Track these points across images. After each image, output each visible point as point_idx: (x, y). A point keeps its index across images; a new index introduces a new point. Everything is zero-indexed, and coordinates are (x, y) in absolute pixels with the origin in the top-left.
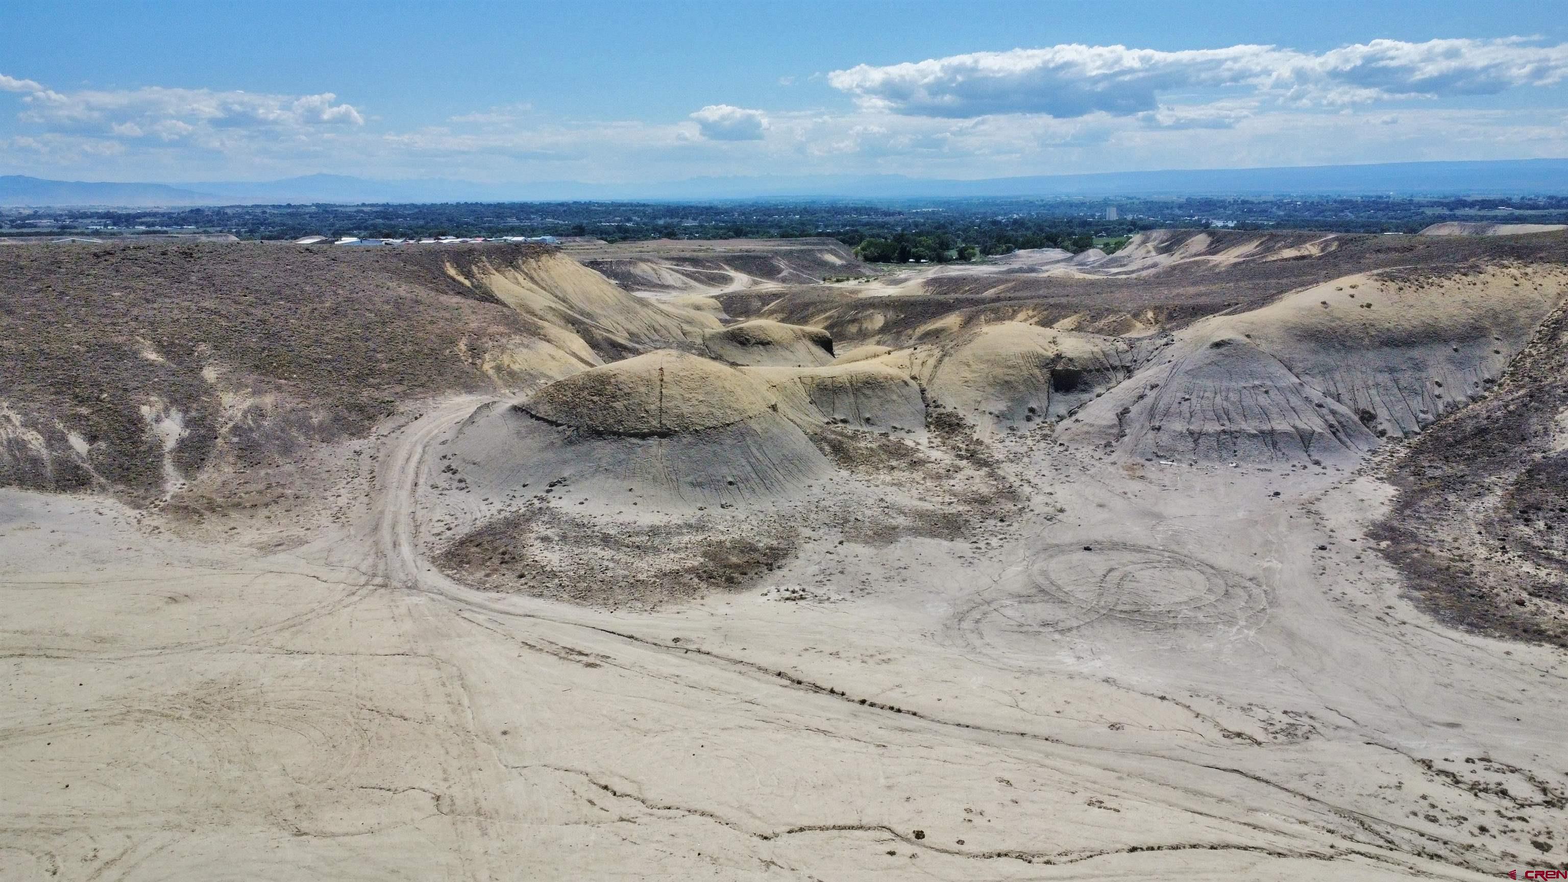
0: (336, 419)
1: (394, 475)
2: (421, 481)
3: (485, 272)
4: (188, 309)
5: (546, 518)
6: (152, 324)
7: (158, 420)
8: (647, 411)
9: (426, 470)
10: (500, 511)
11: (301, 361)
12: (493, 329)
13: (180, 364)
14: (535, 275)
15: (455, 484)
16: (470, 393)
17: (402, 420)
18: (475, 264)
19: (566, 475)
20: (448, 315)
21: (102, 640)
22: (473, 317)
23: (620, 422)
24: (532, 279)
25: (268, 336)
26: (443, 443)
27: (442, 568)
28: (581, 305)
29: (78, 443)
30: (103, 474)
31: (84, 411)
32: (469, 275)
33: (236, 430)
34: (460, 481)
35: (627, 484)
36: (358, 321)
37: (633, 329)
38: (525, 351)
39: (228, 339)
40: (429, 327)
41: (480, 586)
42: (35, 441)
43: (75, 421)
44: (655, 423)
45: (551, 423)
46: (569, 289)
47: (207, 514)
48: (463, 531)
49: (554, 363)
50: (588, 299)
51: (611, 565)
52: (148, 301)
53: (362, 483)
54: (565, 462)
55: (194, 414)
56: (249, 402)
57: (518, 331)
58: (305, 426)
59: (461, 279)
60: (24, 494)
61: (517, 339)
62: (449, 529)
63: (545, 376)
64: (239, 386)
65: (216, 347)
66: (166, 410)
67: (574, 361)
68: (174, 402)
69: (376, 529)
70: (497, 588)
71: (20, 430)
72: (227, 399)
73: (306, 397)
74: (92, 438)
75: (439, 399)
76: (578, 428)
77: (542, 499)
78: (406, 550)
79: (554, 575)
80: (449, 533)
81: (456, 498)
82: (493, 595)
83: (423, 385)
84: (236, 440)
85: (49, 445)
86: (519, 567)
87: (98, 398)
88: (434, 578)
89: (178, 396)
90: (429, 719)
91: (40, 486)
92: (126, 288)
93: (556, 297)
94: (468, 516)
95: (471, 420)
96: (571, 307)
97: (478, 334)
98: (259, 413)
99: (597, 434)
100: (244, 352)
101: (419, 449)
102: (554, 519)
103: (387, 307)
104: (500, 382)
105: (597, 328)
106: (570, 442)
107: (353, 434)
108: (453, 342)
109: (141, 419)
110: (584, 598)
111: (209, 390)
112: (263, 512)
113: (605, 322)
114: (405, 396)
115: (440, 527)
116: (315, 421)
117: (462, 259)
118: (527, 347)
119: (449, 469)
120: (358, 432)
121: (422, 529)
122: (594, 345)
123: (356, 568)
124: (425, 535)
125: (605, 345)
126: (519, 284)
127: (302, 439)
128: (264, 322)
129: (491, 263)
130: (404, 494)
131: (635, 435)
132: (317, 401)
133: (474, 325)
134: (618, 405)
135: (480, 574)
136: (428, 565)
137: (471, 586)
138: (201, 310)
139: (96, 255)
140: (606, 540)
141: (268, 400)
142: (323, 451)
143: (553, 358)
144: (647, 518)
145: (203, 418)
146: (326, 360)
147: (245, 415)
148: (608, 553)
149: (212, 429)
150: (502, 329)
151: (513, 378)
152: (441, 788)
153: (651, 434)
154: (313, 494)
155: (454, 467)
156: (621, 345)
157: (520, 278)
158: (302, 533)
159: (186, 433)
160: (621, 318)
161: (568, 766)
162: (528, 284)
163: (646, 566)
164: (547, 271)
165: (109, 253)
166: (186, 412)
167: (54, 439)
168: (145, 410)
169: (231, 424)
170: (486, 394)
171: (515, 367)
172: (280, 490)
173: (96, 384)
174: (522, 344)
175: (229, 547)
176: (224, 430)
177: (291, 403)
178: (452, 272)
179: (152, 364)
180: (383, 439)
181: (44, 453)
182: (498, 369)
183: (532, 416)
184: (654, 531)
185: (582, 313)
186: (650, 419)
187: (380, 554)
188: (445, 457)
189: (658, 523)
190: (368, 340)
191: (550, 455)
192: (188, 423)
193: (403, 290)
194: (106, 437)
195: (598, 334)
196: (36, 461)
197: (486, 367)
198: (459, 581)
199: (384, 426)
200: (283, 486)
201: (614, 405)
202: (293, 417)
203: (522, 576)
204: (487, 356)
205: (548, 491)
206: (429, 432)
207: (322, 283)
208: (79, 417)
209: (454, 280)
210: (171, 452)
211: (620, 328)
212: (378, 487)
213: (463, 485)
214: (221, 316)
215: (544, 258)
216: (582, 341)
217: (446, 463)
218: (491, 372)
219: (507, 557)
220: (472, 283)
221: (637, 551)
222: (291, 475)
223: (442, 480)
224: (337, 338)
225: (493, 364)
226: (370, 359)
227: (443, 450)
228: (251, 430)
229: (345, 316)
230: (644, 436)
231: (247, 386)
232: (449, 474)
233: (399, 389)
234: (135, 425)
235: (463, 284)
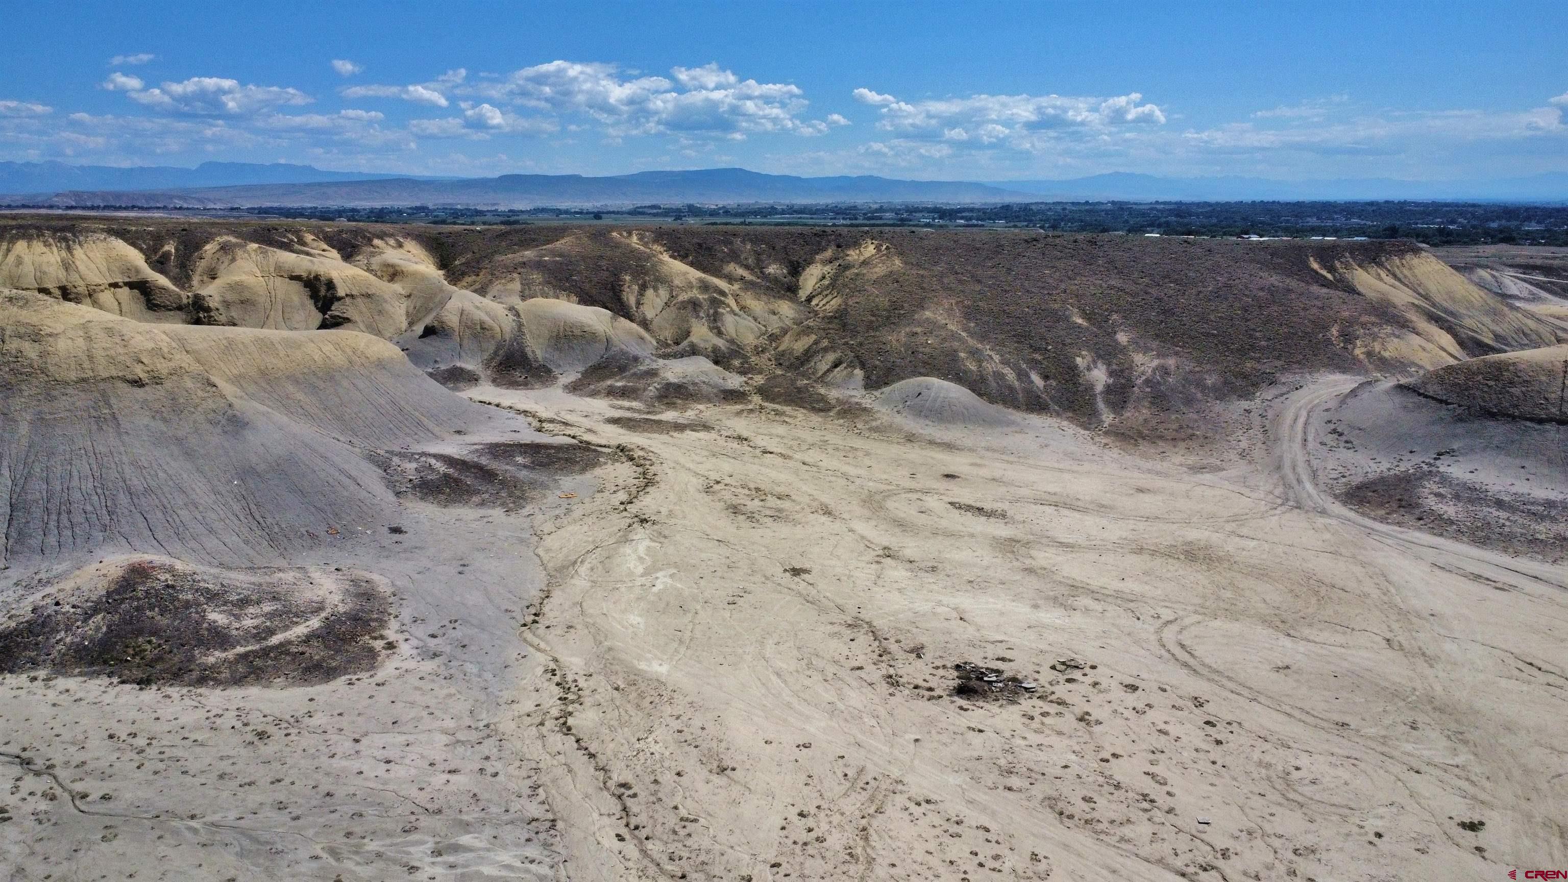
0: (1225, 383)
1: (1285, 430)
2: (1310, 438)
3: (1347, 266)
4: (1101, 286)
5: (1437, 479)
6: (1077, 296)
7: (1089, 369)
8: (1546, 399)
9: (1313, 431)
10: (1389, 469)
11: (1193, 333)
12: (1365, 318)
13: (1100, 327)
14: (1398, 272)
15: (1342, 444)
16: (1344, 373)
17: (1285, 389)
18: (1338, 260)
19: (1455, 447)
20: (1319, 304)
21: (1103, 506)
22: (1345, 307)
23: (1516, 406)
24: (1395, 276)
25: (1164, 312)
26: (1327, 410)
27: (1345, 503)
28: (1445, 304)
29: (1036, 378)
30: (1056, 403)
31: (1038, 356)
32: (1332, 270)
33: (1147, 382)
34: (1347, 442)
35: (1518, 462)
36: (1237, 304)
37: (1498, 329)
38: (1396, 340)
39: (1133, 312)
40: (1302, 313)
41: (1383, 520)
42: (1010, 375)
43: (1034, 364)
44: (1554, 410)
45: (1441, 401)
46: (1433, 288)
47: (1140, 441)
48: (1357, 480)
49: (1425, 354)
50: (1453, 299)
51: (1507, 523)
52: (1070, 279)
53: (1256, 432)
54: (1455, 436)
55: (1114, 367)
56: (1156, 363)
57: (1388, 322)
58: (1200, 384)
59: (1324, 272)
60: (1006, 410)
61: (1389, 329)
62: (1344, 477)
63: (1413, 364)
64: (1146, 350)
65: (1125, 317)
66: (1094, 362)
67: (1444, 354)
68: (1099, 357)
69: (1279, 468)
70: (1399, 524)
71: (1000, 366)
72: (1138, 358)
73: (1200, 363)
74: (1046, 378)
75: (1316, 375)
76: (1469, 408)
77: (1430, 465)
78: (1309, 486)
79: (1452, 523)
80: (1344, 480)
81: (1346, 455)
82: (1397, 528)
83: (1299, 362)
84: (1149, 390)
85: (1019, 379)
86: (1417, 512)
87: (1046, 349)
88: (1338, 508)
89: (1101, 352)
90: (1366, 595)
91: (1017, 407)
92: (1053, 267)
93: (1419, 294)
94: (1359, 470)
95: (1353, 393)
96: (1434, 305)
97: (1351, 322)
98: (1165, 371)
99: (1491, 415)
100: (1148, 322)
101: (1304, 413)
102: (1444, 480)
103: (1261, 294)
104: (1370, 366)
105: (1461, 326)
106: (1460, 419)
107: (1240, 396)
108: (1326, 328)
109: (1076, 366)
110: (1484, 543)
111: (1123, 350)
112: (1182, 445)
113: (1468, 322)
114: (1283, 370)
115: (1334, 475)
116: (1209, 382)
117: (1327, 255)
118: (1398, 337)
119: (1334, 431)
120: (1245, 395)
121: (1319, 473)
122: (1461, 343)
123: (1271, 493)
124: (1322, 478)
125: (1470, 344)
126: (1381, 280)
127: (1199, 395)
128: (1159, 300)
129: (1354, 259)
130: (1297, 446)
131: (1531, 420)
132: (1208, 367)
133: (1347, 314)
134: (1516, 391)
135: (1382, 512)
136: (1331, 500)
137: (1374, 519)
138: (1111, 287)
139: (1026, 241)
140: (1500, 504)
141: (1171, 362)
142: (1218, 407)
143: (1424, 349)
144: (1541, 492)
145: (1122, 371)
146: (1213, 335)
147: (1154, 370)
148: (1503, 514)
149: (1129, 380)
150: (1373, 319)
151: (1385, 365)
152: (1389, 635)
153: (1550, 420)
154: (1218, 437)
155: (1339, 430)
156: (1487, 345)
157: (1383, 274)
158: (1219, 463)
159: (1111, 381)
160: (1487, 320)
161: (1495, 645)
162: (1390, 280)
163: (1543, 530)
164: (1410, 269)
165: (1035, 240)
166: (1109, 364)
167: (1022, 375)
168: (1079, 360)
169: (1144, 378)
170: (1359, 375)
171: (1386, 354)
172: (1190, 431)
173: (1043, 338)
174: (1394, 335)
175: (1165, 464)
176: (1139, 382)
177: (1189, 366)
178: (1315, 266)
179: (1080, 326)
180: (1267, 403)
181: (1016, 384)
182: (1369, 354)
183: (1420, 394)
184: (1550, 504)
185: (1446, 311)
186: (1550, 407)
187: (1288, 486)
188: (1330, 422)
189: (1553, 498)
190: (1247, 320)
191: (1437, 428)
192: (1111, 374)
193: (1274, 279)
194: (1055, 378)
195: (1463, 333)
196: (1011, 388)
197: (1357, 352)
198: (1363, 514)
199: (1269, 393)
200: (1192, 428)
201: (1513, 390)
202: (1191, 377)
203: (1420, 519)
204: (1358, 343)
205: (1435, 459)
206: (1311, 401)
207: (1202, 270)
208: (1037, 362)
209: (1317, 273)
210: (1102, 393)
211: (1485, 329)
212: (1272, 437)
213: (1349, 445)
214: (1127, 293)
215: (1408, 257)
216: (1449, 336)
217: (1332, 426)
218: (1362, 357)
219: (1403, 503)
220: (1334, 277)
221: (1532, 517)
222: (1196, 421)
223: (1330, 439)
224: (1220, 318)
225: (1363, 350)
226: (1251, 336)
227: (1327, 416)
228: (1158, 383)
229: (1226, 299)
230: (1541, 421)
231: (1152, 350)
232: (1336, 436)
233: (1278, 363)
234: (1072, 372)
235: (1325, 278)
